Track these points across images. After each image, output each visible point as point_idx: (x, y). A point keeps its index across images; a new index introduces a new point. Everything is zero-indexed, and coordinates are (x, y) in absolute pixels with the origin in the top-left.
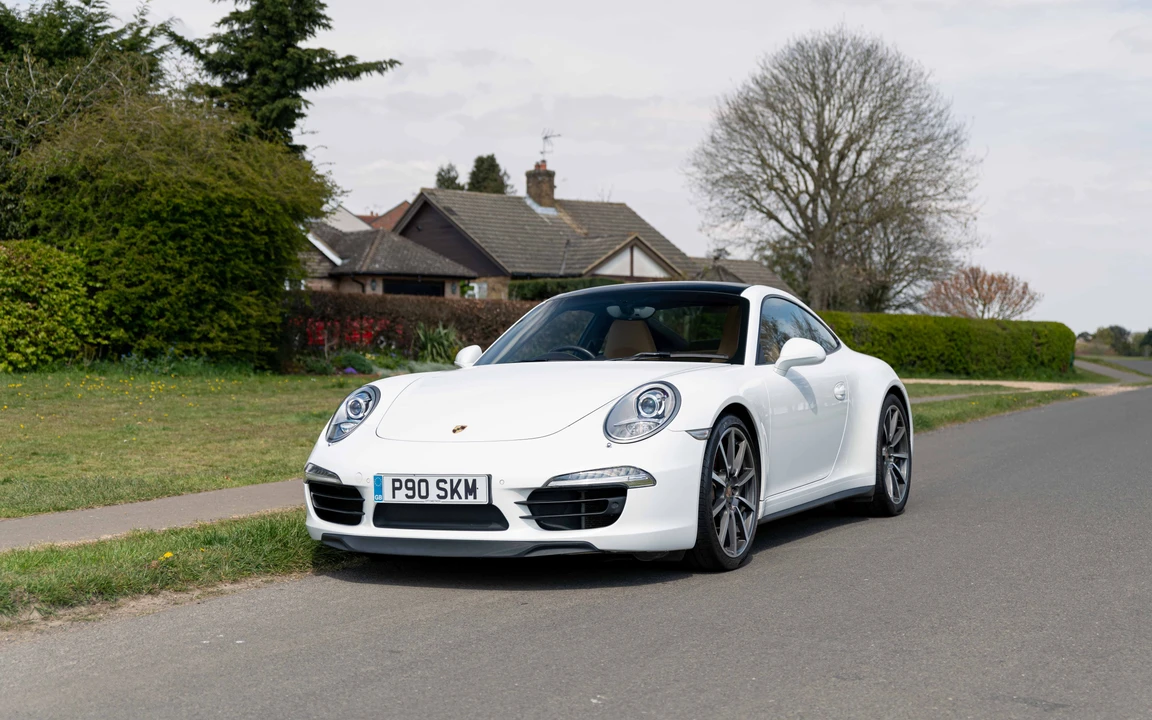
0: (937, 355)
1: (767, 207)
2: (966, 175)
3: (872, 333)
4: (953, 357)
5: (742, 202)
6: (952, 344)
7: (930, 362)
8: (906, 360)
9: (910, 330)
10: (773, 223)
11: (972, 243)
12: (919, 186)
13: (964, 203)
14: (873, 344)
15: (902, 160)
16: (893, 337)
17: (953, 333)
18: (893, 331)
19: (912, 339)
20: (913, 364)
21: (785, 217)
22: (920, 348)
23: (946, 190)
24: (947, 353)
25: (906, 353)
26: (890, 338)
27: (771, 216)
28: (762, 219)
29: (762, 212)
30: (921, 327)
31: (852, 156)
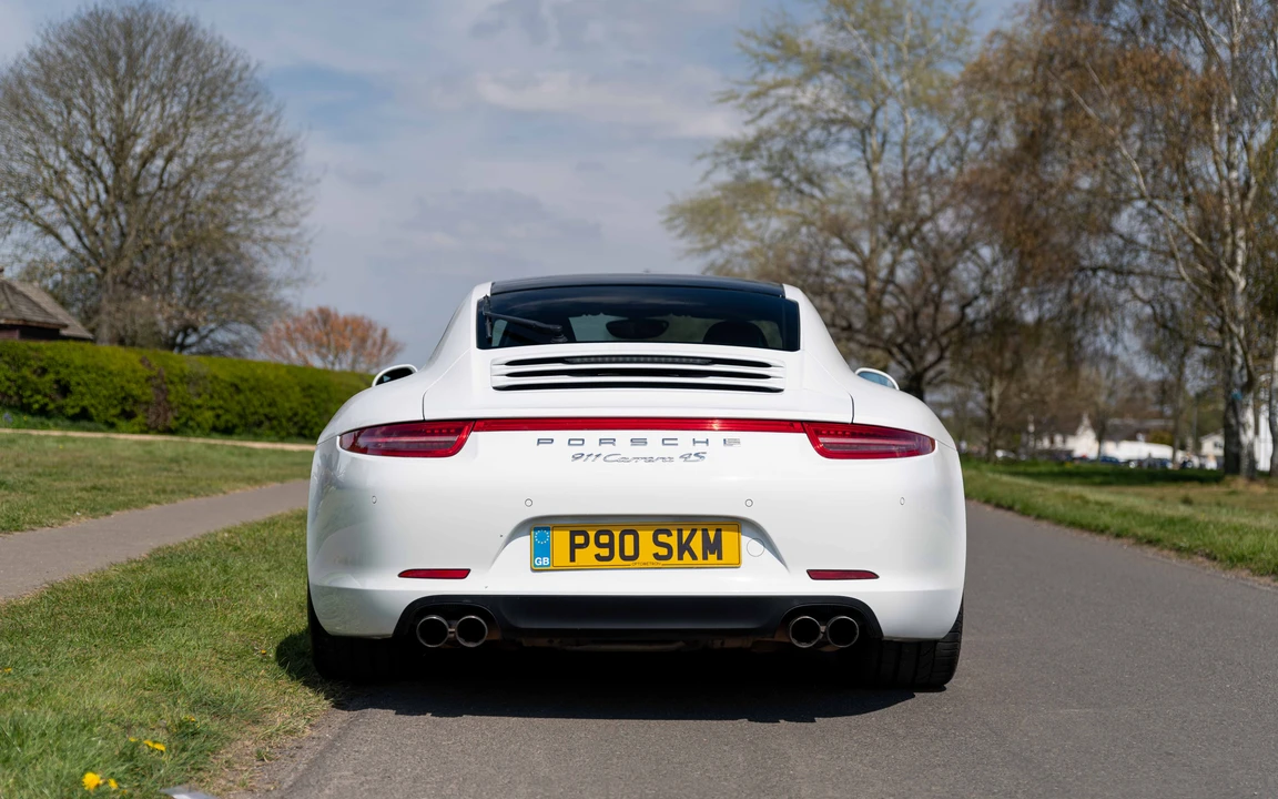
0: (290, 414)
1: (46, 218)
2: (299, 197)
3: (211, 382)
4: (308, 418)
5: (10, 210)
6: (308, 401)
7: (280, 424)
8: (252, 419)
9: (257, 380)
10: (50, 239)
11: (303, 280)
12: (239, 207)
13: (294, 231)
14: (212, 397)
15: (220, 172)
16: (238, 390)
17: (310, 387)
18: (237, 381)
19: (259, 392)
20: (259, 424)
21: (68, 234)
22: (270, 405)
23: (274, 214)
24: (301, 412)
25: (252, 410)
26: (232, 389)
27: (48, 229)
28: (36, 233)
29: (37, 224)
30: (271, 377)
31: (159, 162)
